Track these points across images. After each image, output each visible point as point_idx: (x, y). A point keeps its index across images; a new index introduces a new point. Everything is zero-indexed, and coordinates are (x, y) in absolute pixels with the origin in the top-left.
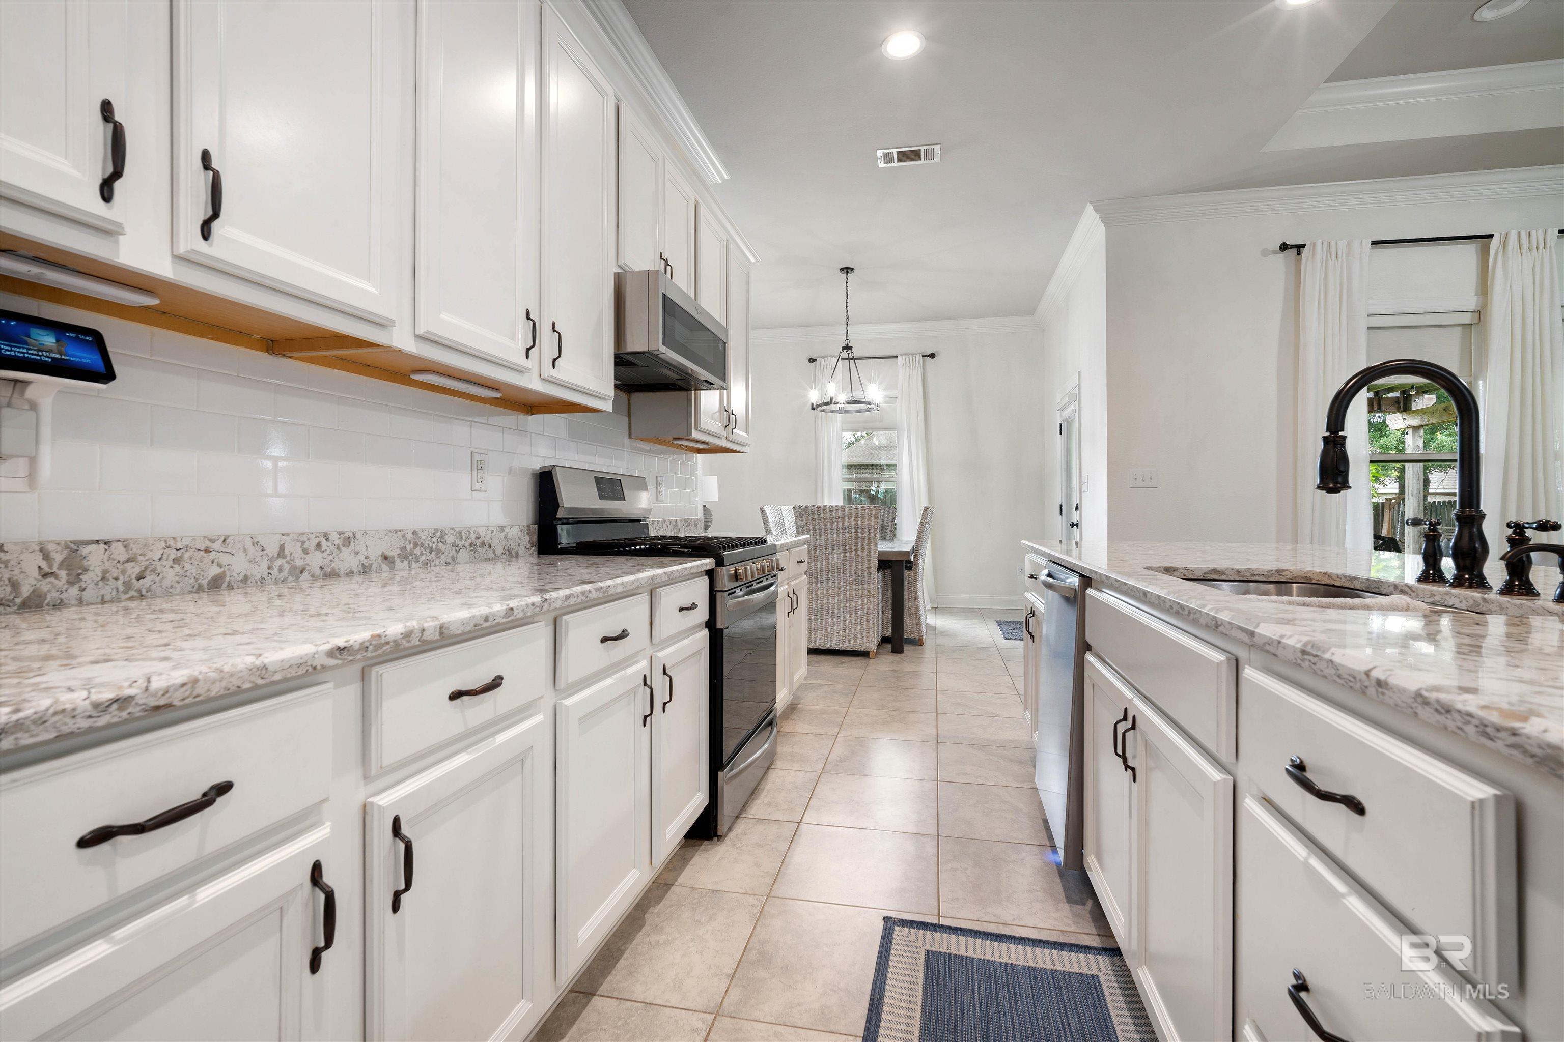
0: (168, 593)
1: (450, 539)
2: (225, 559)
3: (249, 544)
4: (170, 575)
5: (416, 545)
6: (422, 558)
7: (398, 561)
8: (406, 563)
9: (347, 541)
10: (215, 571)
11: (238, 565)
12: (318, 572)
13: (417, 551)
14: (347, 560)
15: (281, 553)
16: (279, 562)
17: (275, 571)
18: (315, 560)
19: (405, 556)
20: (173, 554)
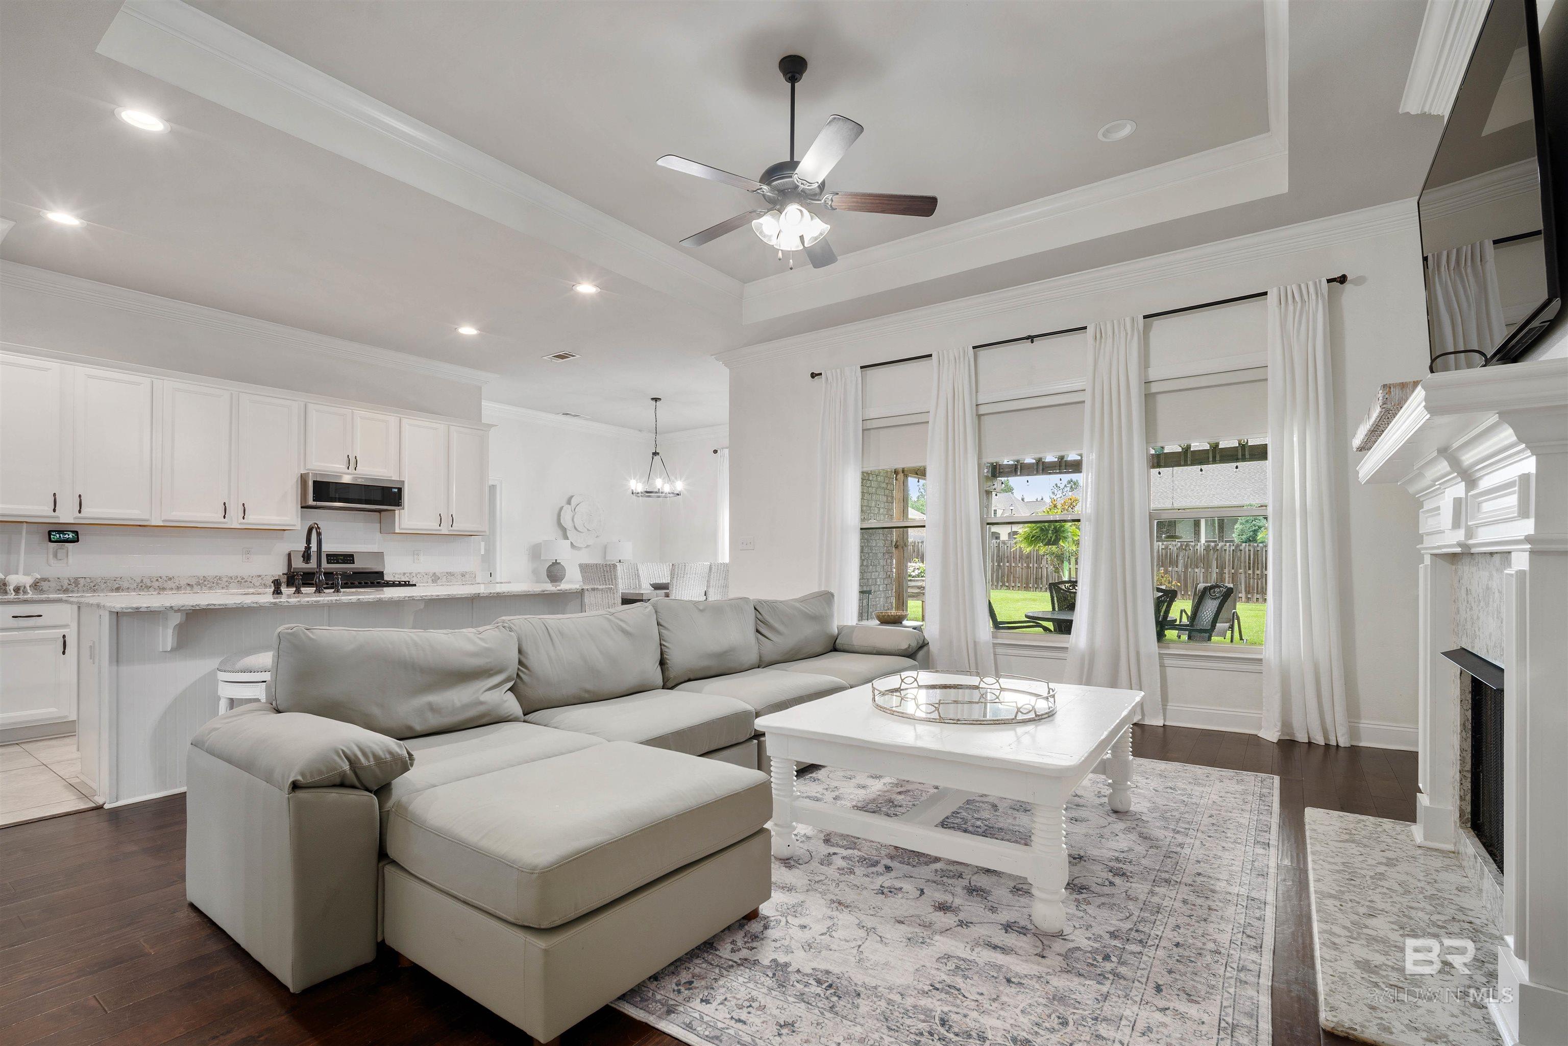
0: (102, 590)
1: (225, 579)
2: (121, 583)
3: (130, 579)
4: (103, 586)
5: (205, 581)
6: (208, 585)
7: (195, 586)
8: (199, 587)
9: (170, 579)
10: (117, 586)
11: (125, 585)
12: (157, 588)
13: (206, 583)
14: (170, 584)
15: (142, 581)
16: (141, 584)
17: (139, 587)
18: (156, 584)
19: (198, 584)
20: (104, 581)
